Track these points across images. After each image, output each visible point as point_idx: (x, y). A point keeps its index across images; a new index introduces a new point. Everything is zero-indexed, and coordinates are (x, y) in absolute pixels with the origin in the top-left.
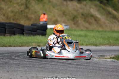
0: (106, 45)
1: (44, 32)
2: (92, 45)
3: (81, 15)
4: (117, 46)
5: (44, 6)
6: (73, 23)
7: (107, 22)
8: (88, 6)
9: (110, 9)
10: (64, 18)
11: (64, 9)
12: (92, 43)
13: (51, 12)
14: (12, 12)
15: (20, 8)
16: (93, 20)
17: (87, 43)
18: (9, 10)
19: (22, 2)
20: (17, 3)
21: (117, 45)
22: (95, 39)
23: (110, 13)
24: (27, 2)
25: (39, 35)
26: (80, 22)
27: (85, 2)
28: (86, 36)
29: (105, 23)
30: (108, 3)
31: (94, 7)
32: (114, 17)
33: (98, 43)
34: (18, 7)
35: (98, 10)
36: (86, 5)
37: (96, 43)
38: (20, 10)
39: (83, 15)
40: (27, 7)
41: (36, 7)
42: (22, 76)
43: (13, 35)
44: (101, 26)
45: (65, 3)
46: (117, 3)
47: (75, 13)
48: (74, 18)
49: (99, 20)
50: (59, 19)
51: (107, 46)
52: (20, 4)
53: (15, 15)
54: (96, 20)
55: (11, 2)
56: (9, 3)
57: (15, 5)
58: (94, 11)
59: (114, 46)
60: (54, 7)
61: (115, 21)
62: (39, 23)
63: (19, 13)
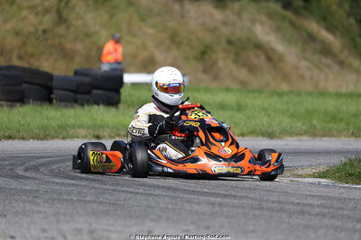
0: (300, 134)
1: (114, 95)
2: (257, 136)
3: (224, 44)
4: (333, 139)
5: (112, 16)
6: (201, 67)
7: (304, 64)
8: (245, 15)
9: (313, 26)
10: (175, 52)
11: (172, 24)
12: (258, 128)
13: (134, 35)
14: (17, 34)
15: (41, 23)
16: (263, 58)
17: (245, 130)
18: (8, 26)
19: (46, 4)
20: (32, 8)
21: (336, 134)
22: (269, 116)
23: (311, 38)
24: (62, 4)
25: (98, 104)
26: (221, 63)
27: (236, 6)
28: (239, 108)
29: (297, 68)
30: (306, 8)
31: (264, 18)
32: (326, 51)
33: (276, 129)
34: (33, 19)
35: (278, 30)
36: (239, 14)
37: (270, 130)
38: (41, 28)
39: (230, 42)
40: (61, 19)
41: (88, 18)
42: (46, 227)
43: (18, 104)
44: (286, 77)
45: (177, 7)
46: (334, 7)
47: (208, 38)
48: (203, 53)
49: (281, 58)
50: (159, 55)
51: (304, 138)
52: (40, 9)
53: (24, 43)
54: (271, 57)
55: (12, 3)
56: (7, 6)
57: (24, 13)
58: (264, 33)
59: (325, 139)
60: (143, 20)
61: (329, 61)
62: (100, 69)
63: (38, 38)
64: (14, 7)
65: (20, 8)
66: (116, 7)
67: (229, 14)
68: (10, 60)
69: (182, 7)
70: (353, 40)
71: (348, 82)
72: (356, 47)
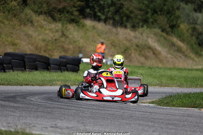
0: (155, 85)
1: (76, 67)
3: (135, 47)
5: (86, 33)
7: (169, 56)
8: (144, 35)
9: (175, 40)
10: (113, 49)
14: (44, 41)
15: (54, 36)
16: (151, 53)
18: (40, 37)
19: (57, 28)
20: (51, 30)
23: (173, 45)
24: (64, 28)
26: (133, 55)
27: (141, 30)
29: (167, 58)
30: (172, 32)
31: (152, 36)
32: (179, 50)
34: (51, 35)
35: (159, 41)
36: (142, 34)
38: (54, 38)
40: (63, 35)
41: (75, 34)
44: (161, 61)
45: (114, 30)
46: (185, 31)
47: (128, 44)
48: (125, 50)
49: (160, 53)
51: (157, 87)
52: (54, 30)
53: (47, 45)
54: (155, 53)
56: (39, 29)
57: (47, 32)
58: (152, 42)
60: (99, 36)
61: (181, 55)
63: (52, 43)
64: (43, 29)
65: (46, 30)
66: (87, 30)
67: (137, 34)
68: (40, 52)
69: (117, 30)
70: (192, 46)
71: (189, 64)
72: (193, 49)
